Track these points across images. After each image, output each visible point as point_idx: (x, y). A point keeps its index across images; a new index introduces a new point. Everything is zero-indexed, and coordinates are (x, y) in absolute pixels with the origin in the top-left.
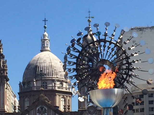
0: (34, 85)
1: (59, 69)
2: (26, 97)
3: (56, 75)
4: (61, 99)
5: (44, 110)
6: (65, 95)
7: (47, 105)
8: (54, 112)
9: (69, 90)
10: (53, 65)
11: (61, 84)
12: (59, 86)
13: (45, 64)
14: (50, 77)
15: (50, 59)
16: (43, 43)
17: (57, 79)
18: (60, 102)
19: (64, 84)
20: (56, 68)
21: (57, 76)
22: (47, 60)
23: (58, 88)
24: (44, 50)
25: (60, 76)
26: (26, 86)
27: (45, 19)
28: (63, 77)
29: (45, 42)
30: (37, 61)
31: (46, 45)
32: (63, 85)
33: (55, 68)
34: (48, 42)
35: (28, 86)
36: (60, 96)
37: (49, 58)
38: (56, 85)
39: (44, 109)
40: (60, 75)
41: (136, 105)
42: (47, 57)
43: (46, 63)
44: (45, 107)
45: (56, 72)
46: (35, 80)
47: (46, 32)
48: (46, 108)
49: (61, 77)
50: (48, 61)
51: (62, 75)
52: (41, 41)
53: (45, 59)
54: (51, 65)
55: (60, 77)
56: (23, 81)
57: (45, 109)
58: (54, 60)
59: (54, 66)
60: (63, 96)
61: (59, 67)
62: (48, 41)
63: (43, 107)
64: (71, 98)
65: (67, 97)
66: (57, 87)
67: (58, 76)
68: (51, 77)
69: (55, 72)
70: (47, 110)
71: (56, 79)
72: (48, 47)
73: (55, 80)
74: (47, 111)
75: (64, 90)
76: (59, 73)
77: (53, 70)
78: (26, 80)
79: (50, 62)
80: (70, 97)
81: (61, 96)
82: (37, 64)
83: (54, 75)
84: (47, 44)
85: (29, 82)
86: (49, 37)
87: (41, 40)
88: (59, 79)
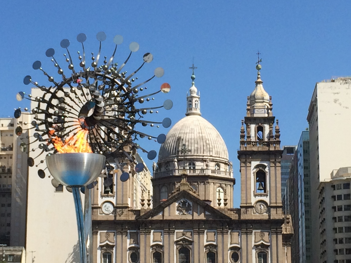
0: (174, 168)
1: (215, 142)
2: (164, 185)
3: (209, 153)
4: (216, 190)
5: (187, 206)
6: (223, 183)
7: (192, 198)
8: (203, 209)
9: (230, 175)
10: (204, 136)
11: (217, 166)
12: (214, 168)
13: (193, 135)
14: (200, 155)
15: (200, 128)
16: (190, 103)
17: (211, 158)
18: (215, 193)
19: (222, 165)
20: (208, 140)
21: (211, 154)
22: (195, 129)
23: (212, 172)
24: (191, 113)
25: (215, 154)
26: (163, 169)
27: (193, 65)
28: (219, 155)
29: (192, 101)
30: (181, 130)
31: (194, 106)
32: (220, 168)
33: (207, 142)
34: (197, 101)
35: (167, 168)
36: (215, 184)
37: (198, 126)
38: (210, 168)
39: (187, 204)
40: (216, 152)
41: (338, 200)
42: (195, 124)
43: (194, 133)
44: (188, 201)
45: (210, 148)
46: (176, 160)
47: (194, 86)
48: (191, 203)
49: (217, 154)
50: (197, 130)
51: (218, 152)
52: (186, 99)
53: (193, 128)
54: (202, 136)
55: (216, 156)
56: (158, 161)
57: (189, 204)
58: (206, 129)
59: (206, 139)
60: (220, 184)
61: (214, 140)
62: (198, 99)
63: (186, 201)
64: (233, 189)
65: (226, 185)
66: (210, 171)
67: (213, 154)
68: (202, 154)
69: (207, 148)
70: (191, 205)
71: (209, 158)
72: (198, 109)
73: (208, 160)
74: (191, 208)
75: (222, 175)
76: (214, 150)
77: (204, 144)
78: (164, 159)
79: (200, 132)
80: (232, 186)
81: (217, 184)
82: (180, 136)
83: (205, 151)
84: (195, 104)
85: (168, 162)
86: (199, 93)
87: (188, 98)
88: (214, 158)
